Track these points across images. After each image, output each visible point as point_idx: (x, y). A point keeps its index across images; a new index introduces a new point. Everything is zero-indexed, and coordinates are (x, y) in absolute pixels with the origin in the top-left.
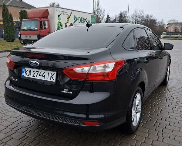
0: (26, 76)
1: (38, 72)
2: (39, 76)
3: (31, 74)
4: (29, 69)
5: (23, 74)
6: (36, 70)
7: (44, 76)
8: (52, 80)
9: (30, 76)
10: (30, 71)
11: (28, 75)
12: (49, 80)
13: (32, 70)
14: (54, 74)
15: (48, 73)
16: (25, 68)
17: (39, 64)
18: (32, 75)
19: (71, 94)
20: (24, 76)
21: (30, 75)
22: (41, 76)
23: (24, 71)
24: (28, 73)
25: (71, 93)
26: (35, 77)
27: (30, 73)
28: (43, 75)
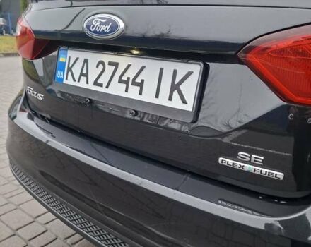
0: (69, 81)
1: (116, 65)
2: (121, 81)
3: (86, 75)
4: (82, 55)
5: (59, 75)
6: (107, 58)
7: (141, 85)
8: (176, 103)
9: (82, 84)
10: (86, 61)
11: (77, 77)
12: (163, 101)
13: (94, 57)
14: (189, 74)
15: (161, 70)
17: (122, 25)
18: (92, 78)
19: (276, 181)
20: (65, 81)
21: (83, 79)
22: (127, 82)
23: (64, 63)
24: (77, 70)
25: (281, 175)
26: (101, 85)
27: (85, 72)
28: (138, 80)
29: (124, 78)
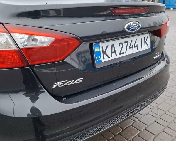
0: (107, 59)
1: (127, 42)
2: (130, 48)
3: (115, 52)
4: (110, 44)
8: (147, 48)
10: (113, 45)
11: (110, 56)
13: (116, 43)
15: (141, 39)
16: (101, 45)
18: (118, 52)
20: (103, 61)
21: (114, 54)
22: (132, 47)
24: (109, 52)
26: (123, 53)
27: (113, 51)
28: (136, 45)
29: (131, 46)
